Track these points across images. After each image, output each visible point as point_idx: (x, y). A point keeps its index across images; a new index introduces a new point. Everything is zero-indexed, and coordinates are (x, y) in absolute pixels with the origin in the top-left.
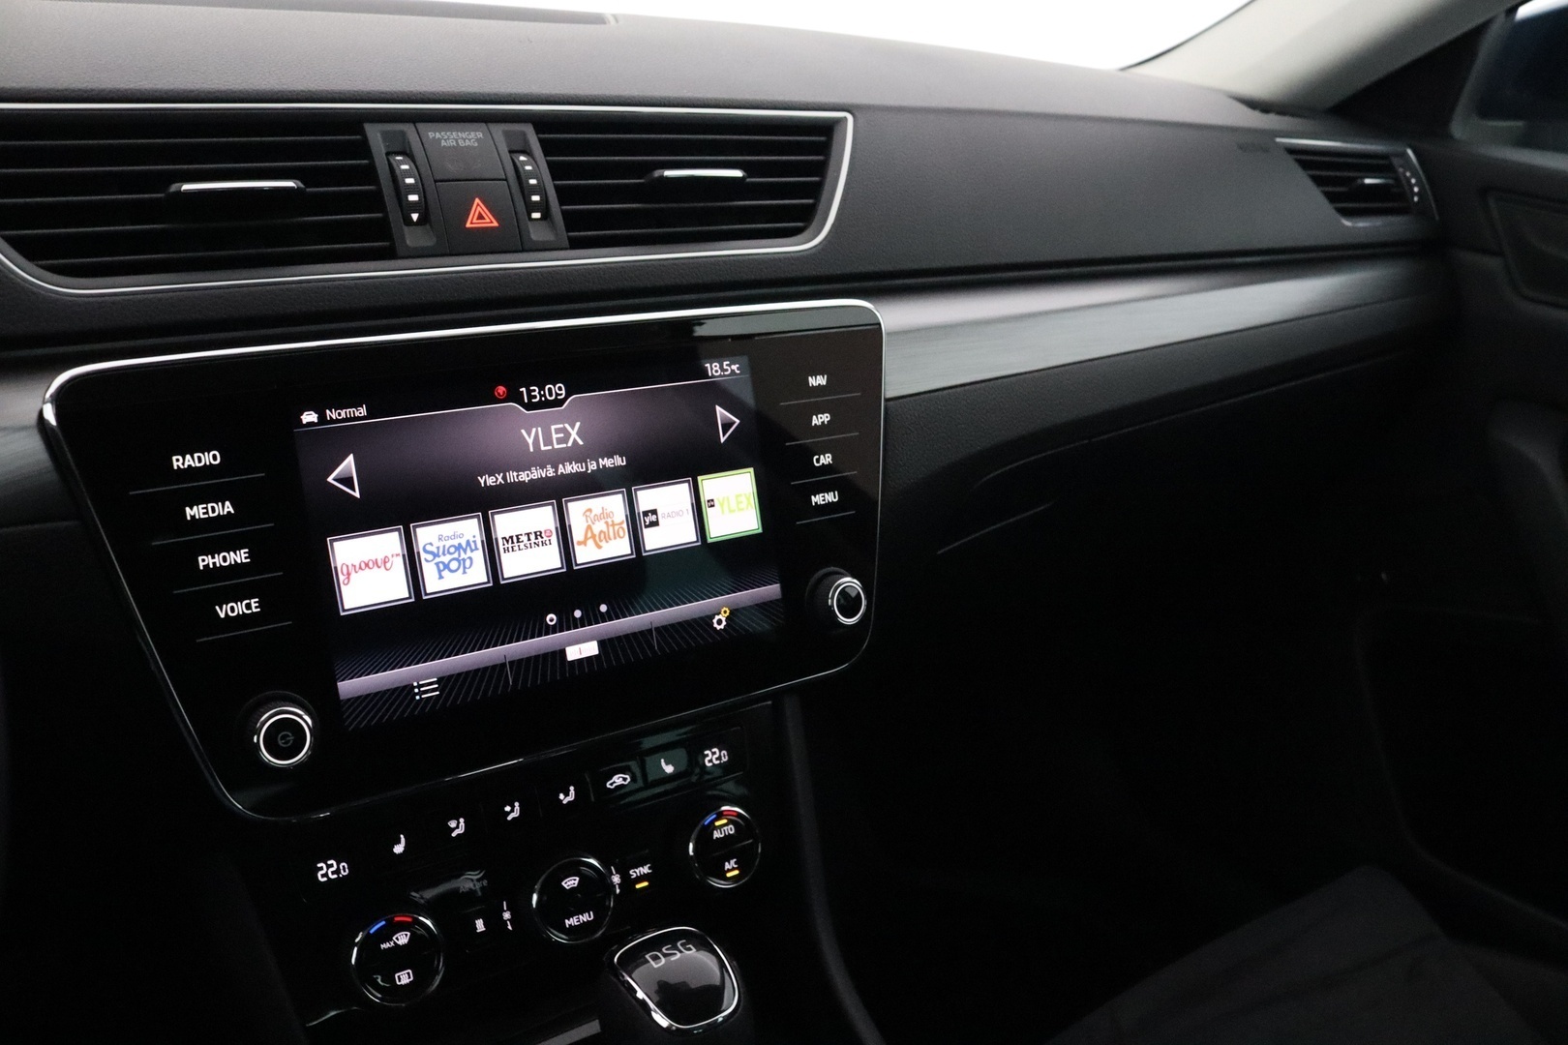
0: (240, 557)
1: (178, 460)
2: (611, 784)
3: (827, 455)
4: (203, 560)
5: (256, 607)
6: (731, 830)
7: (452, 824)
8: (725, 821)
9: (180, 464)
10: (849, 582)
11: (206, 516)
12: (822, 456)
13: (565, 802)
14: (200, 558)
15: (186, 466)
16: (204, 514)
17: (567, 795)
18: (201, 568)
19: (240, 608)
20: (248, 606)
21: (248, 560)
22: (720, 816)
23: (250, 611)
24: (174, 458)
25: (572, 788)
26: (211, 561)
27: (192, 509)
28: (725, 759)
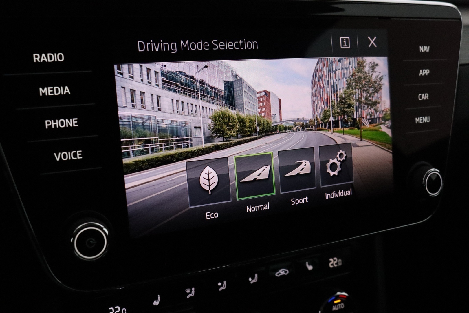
0: (72, 123)
1: (36, 57)
2: (278, 274)
3: (426, 94)
4: (48, 123)
5: (80, 156)
6: (342, 306)
7: (188, 291)
8: (339, 301)
9: (38, 59)
10: (434, 171)
11: (52, 94)
12: (423, 95)
13: (251, 283)
14: (46, 121)
15: (42, 61)
16: (51, 93)
17: (253, 278)
18: (47, 127)
19: (70, 156)
20: (75, 155)
21: (77, 125)
22: (338, 297)
23: (76, 158)
24: (34, 55)
25: (256, 275)
26: (53, 124)
27: (43, 89)
28: (340, 264)
